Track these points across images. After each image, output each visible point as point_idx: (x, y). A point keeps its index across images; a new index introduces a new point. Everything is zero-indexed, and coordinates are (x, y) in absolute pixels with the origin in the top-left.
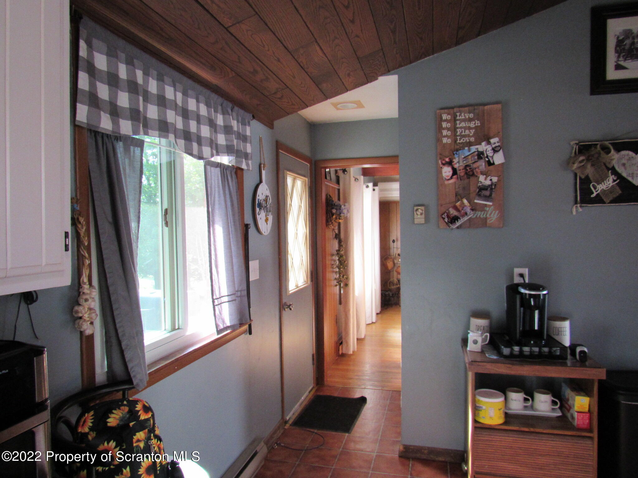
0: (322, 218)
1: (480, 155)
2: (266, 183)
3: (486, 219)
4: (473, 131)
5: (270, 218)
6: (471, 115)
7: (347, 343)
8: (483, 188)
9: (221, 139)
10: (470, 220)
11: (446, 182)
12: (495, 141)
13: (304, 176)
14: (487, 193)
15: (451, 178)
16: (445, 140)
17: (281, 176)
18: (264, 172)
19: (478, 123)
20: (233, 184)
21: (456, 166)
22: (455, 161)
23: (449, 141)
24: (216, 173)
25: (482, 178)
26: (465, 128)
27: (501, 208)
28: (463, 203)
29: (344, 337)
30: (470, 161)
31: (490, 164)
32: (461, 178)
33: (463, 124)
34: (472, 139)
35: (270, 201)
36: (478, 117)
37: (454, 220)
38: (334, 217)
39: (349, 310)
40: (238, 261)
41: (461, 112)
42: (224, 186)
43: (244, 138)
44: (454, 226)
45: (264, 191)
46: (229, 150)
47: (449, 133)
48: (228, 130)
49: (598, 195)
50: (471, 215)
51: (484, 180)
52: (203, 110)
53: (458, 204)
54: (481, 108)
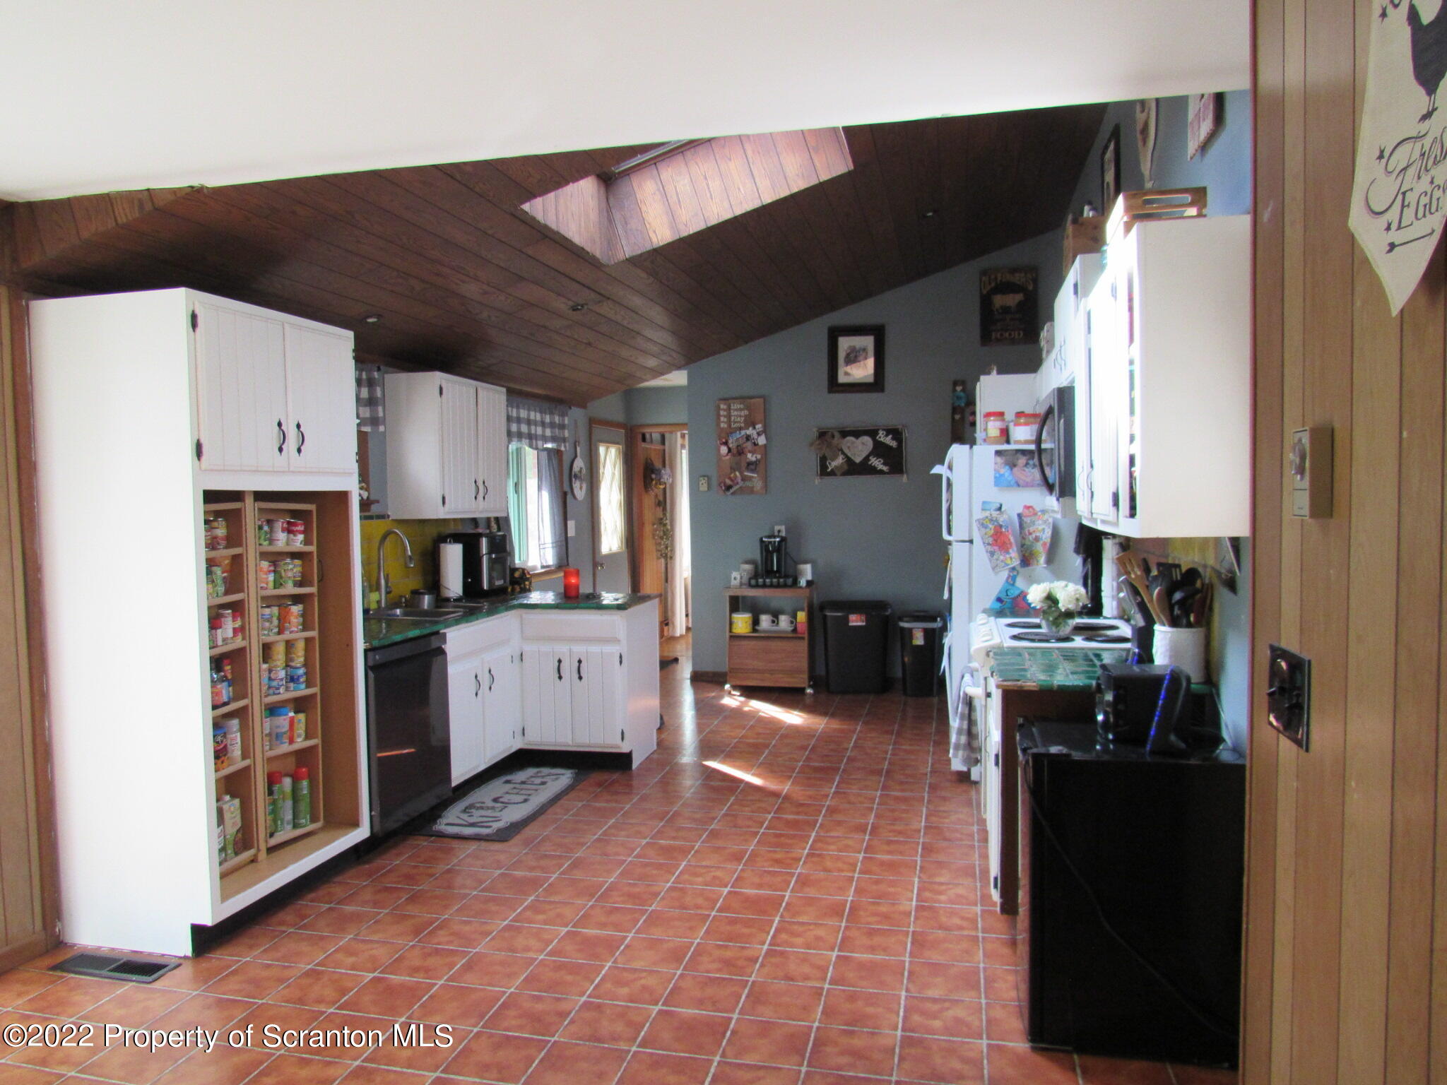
0: (638, 482)
1: (748, 438)
2: (581, 457)
3: (753, 487)
4: (743, 419)
5: (584, 486)
6: (742, 406)
7: (673, 624)
8: (750, 464)
9: (548, 432)
10: (741, 487)
11: (724, 458)
12: (759, 427)
13: (617, 443)
14: (752, 467)
15: (727, 455)
16: (722, 425)
17: (593, 447)
18: (578, 449)
19: (746, 412)
20: (555, 462)
21: (731, 446)
22: (730, 441)
23: (726, 426)
24: (545, 454)
25: (749, 456)
26: (737, 416)
27: (765, 480)
28: (735, 474)
29: (670, 618)
30: (741, 442)
31: (755, 444)
32: (734, 455)
33: (736, 413)
34: (743, 425)
35: (584, 471)
36: (748, 408)
37: (728, 488)
38: (654, 482)
39: (675, 587)
40: (559, 519)
41: (734, 403)
42: (549, 466)
43: (562, 427)
44: (729, 493)
45: (579, 464)
46: (553, 439)
47: (725, 420)
48: (552, 425)
49: (832, 470)
50: (741, 484)
51: (751, 457)
52: (538, 417)
53: (732, 475)
54: (749, 401)
